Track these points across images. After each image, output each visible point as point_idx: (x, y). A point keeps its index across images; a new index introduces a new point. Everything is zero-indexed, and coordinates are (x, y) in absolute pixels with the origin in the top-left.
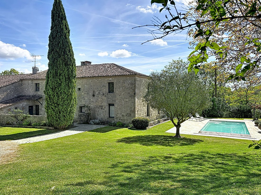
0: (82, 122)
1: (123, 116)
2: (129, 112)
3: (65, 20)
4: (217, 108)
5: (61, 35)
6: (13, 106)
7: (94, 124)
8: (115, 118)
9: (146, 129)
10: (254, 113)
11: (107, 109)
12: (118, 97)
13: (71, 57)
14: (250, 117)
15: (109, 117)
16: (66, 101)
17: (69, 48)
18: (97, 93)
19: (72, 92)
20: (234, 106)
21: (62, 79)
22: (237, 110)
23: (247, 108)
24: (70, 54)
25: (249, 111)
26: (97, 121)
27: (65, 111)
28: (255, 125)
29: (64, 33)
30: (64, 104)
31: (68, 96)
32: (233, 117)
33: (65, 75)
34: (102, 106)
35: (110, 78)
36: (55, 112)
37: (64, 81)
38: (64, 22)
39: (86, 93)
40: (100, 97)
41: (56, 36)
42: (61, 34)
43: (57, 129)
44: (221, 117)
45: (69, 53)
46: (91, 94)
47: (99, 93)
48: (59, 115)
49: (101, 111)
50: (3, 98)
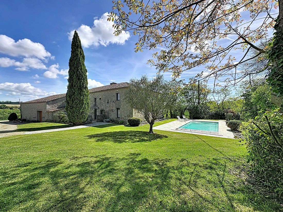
0: (99, 121)
1: (125, 116)
2: (128, 114)
3: (80, 48)
4: (199, 112)
5: (76, 59)
6: (63, 110)
7: (106, 122)
8: (120, 118)
9: (138, 126)
10: (227, 115)
11: (116, 112)
12: (122, 103)
13: (82, 73)
14: (225, 119)
15: (117, 117)
16: (78, 105)
17: (81, 67)
18: (110, 101)
19: (83, 98)
20: (213, 111)
21: (76, 89)
22: (214, 113)
23: (222, 112)
24: (82, 71)
25: (224, 115)
26: (108, 120)
27: (78, 112)
28: (226, 124)
29: (79, 57)
30: (77, 107)
31: (80, 101)
32: (212, 119)
33: (78, 86)
34: (113, 110)
35: (117, 90)
36: (71, 113)
37: (77, 90)
38: (79, 50)
39: (104, 101)
40: (111, 103)
41: (73, 59)
42: (76, 57)
43: (75, 125)
44: (203, 118)
45: (80, 70)
46: (107, 101)
47: (111, 101)
48: (74, 115)
49: (112, 113)
50: (60, 106)
